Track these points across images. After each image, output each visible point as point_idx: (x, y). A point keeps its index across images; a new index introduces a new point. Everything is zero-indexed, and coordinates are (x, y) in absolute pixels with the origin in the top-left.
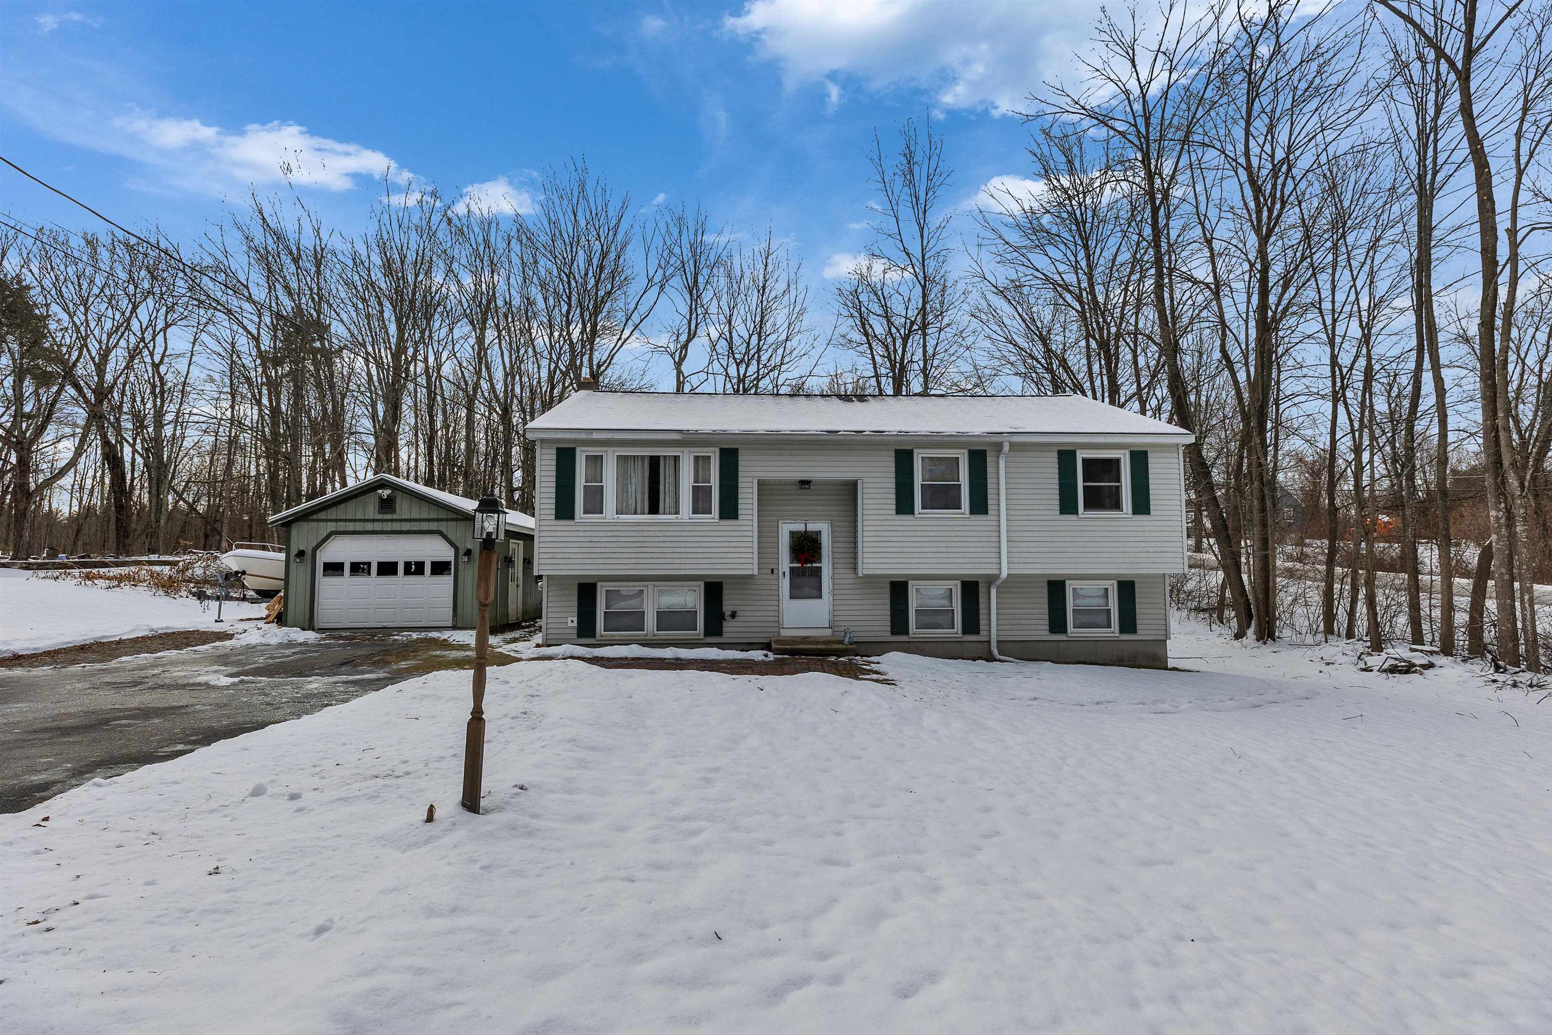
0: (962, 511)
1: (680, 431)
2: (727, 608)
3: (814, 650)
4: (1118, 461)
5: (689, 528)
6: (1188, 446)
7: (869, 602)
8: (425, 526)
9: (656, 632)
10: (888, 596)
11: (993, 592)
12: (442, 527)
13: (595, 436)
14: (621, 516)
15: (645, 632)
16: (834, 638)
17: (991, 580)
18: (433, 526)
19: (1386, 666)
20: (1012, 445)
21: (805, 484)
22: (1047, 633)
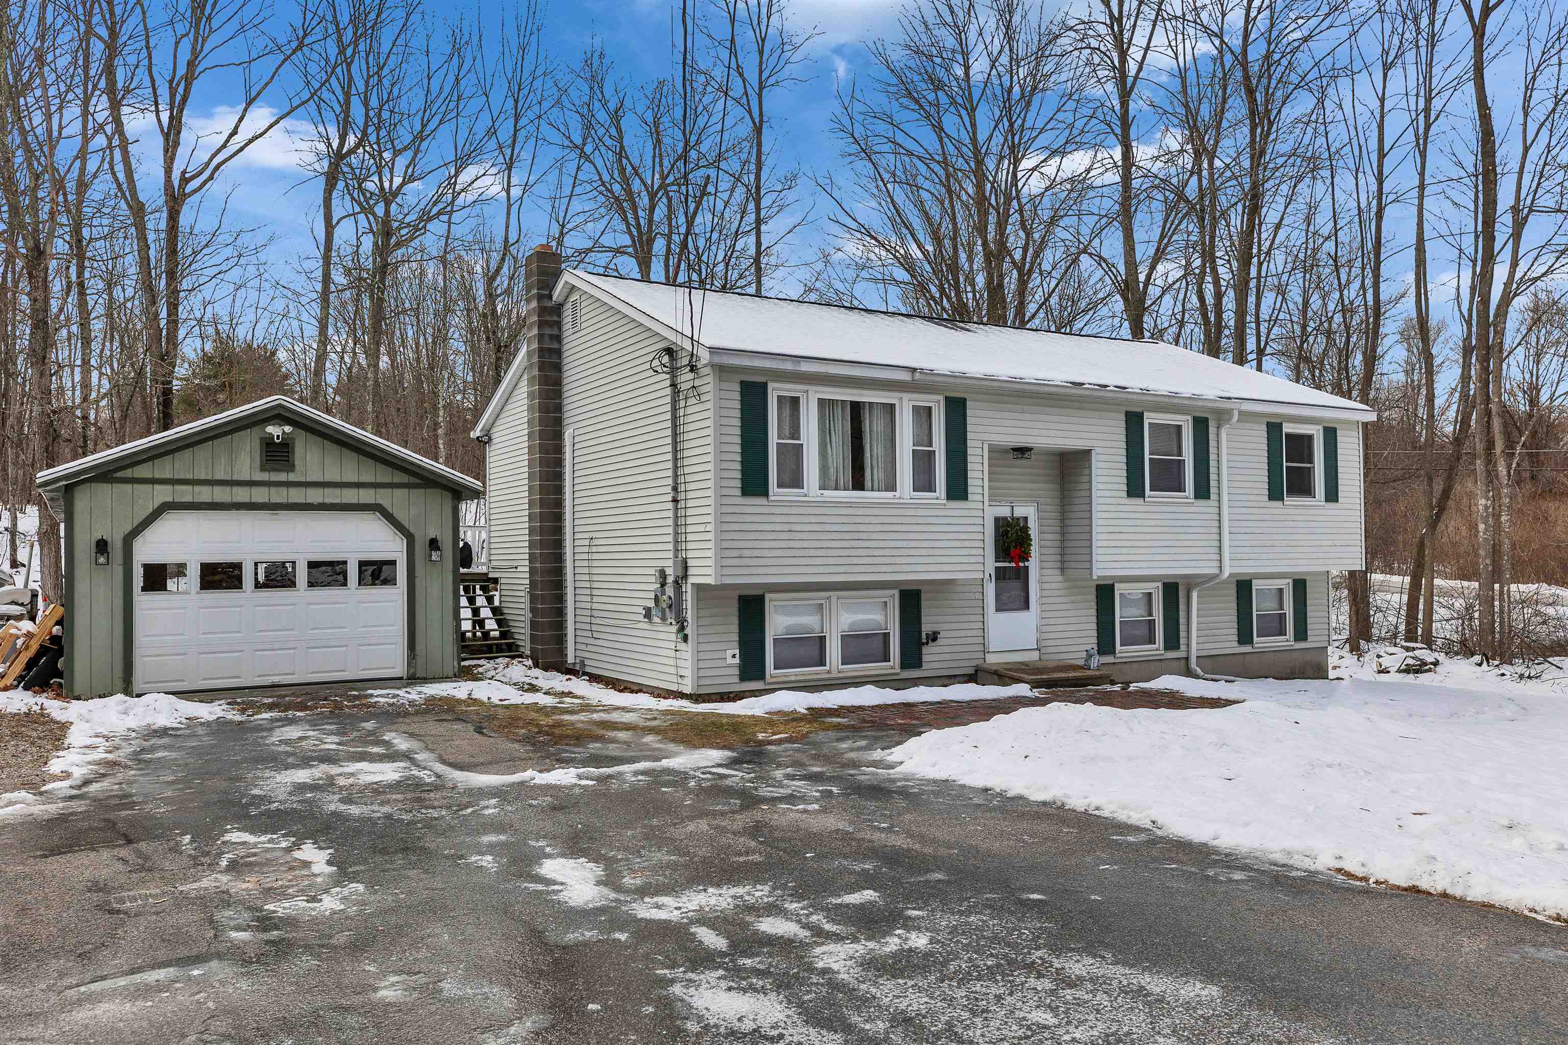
0: (1186, 494)
1: (914, 370)
2: (927, 628)
3: (1067, 679)
4: (1310, 438)
5: (912, 512)
6: (1365, 425)
7: (1079, 612)
8: (350, 496)
9: (841, 667)
10: (1094, 605)
11: (1195, 595)
12: (383, 497)
13: (805, 367)
14: (826, 493)
15: (827, 668)
16: (1041, 665)
17: (1192, 582)
18: (367, 496)
19: (1403, 667)
20: (1241, 413)
21: (1022, 451)
22: (1236, 644)
